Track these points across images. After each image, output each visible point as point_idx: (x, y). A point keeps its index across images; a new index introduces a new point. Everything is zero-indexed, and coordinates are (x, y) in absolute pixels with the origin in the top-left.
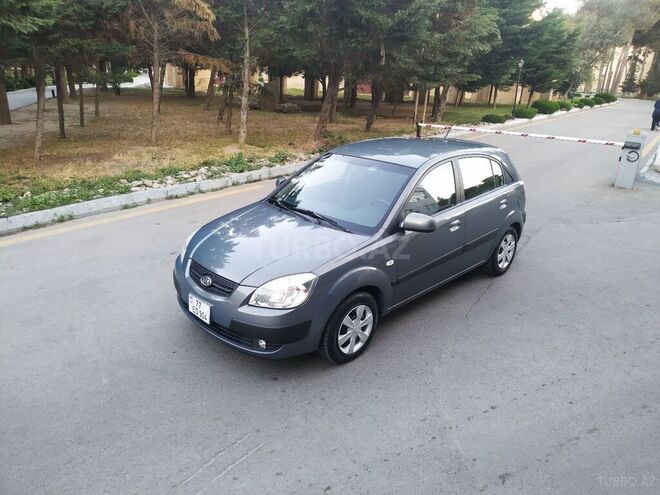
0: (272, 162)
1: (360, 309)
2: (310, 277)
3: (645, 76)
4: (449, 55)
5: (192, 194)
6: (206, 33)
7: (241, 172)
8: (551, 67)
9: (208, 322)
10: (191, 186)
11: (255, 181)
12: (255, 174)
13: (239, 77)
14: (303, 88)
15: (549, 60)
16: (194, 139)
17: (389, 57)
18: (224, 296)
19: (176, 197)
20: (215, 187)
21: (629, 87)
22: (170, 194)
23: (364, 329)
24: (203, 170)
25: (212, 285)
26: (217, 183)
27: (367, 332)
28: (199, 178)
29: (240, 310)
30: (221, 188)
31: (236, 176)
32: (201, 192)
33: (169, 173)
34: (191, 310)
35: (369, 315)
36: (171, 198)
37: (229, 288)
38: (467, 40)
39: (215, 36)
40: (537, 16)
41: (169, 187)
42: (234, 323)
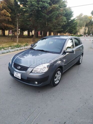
0: (24, 46)
1: (59, 72)
2: (48, 64)
3: (87, 32)
4: (58, 24)
5: (8, 52)
6: (9, 19)
7: (18, 48)
8: (73, 29)
9: (20, 78)
10: (8, 51)
11: (21, 50)
12: (21, 48)
13: (16, 29)
14: (27, 34)
15: (73, 28)
16: (6, 42)
17: (48, 24)
18: (24, 71)
19: (4, 53)
20: (13, 51)
21: (85, 34)
22: (3, 52)
23: (59, 77)
24: (10, 47)
25: (21, 69)
26: (13, 50)
27: (60, 78)
28: (9, 49)
29: (30, 74)
30: (14, 51)
31: (17, 49)
32: (10, 52)
33: (2, 48)
34: (15, 76)
35: (60, 74)
36: (3, 53)
37: (26, 69)
38: (62, 21)
39: (11, 20)
40: (72, 18)
41: (2, 51)
42: (28, 78)
